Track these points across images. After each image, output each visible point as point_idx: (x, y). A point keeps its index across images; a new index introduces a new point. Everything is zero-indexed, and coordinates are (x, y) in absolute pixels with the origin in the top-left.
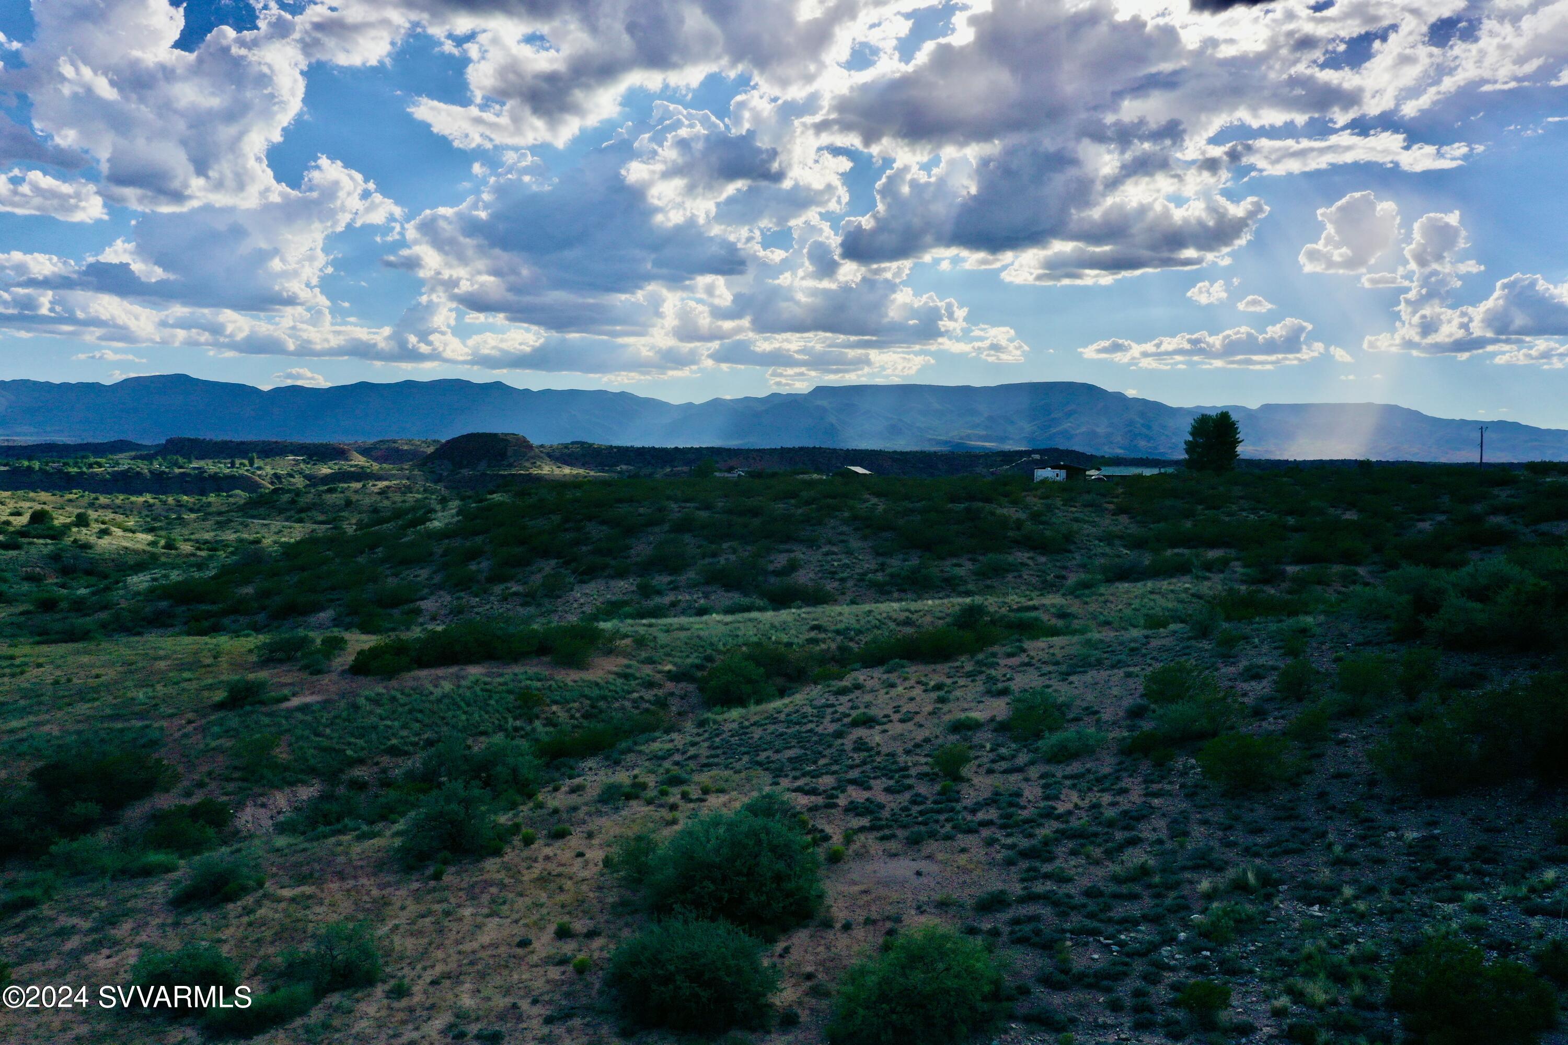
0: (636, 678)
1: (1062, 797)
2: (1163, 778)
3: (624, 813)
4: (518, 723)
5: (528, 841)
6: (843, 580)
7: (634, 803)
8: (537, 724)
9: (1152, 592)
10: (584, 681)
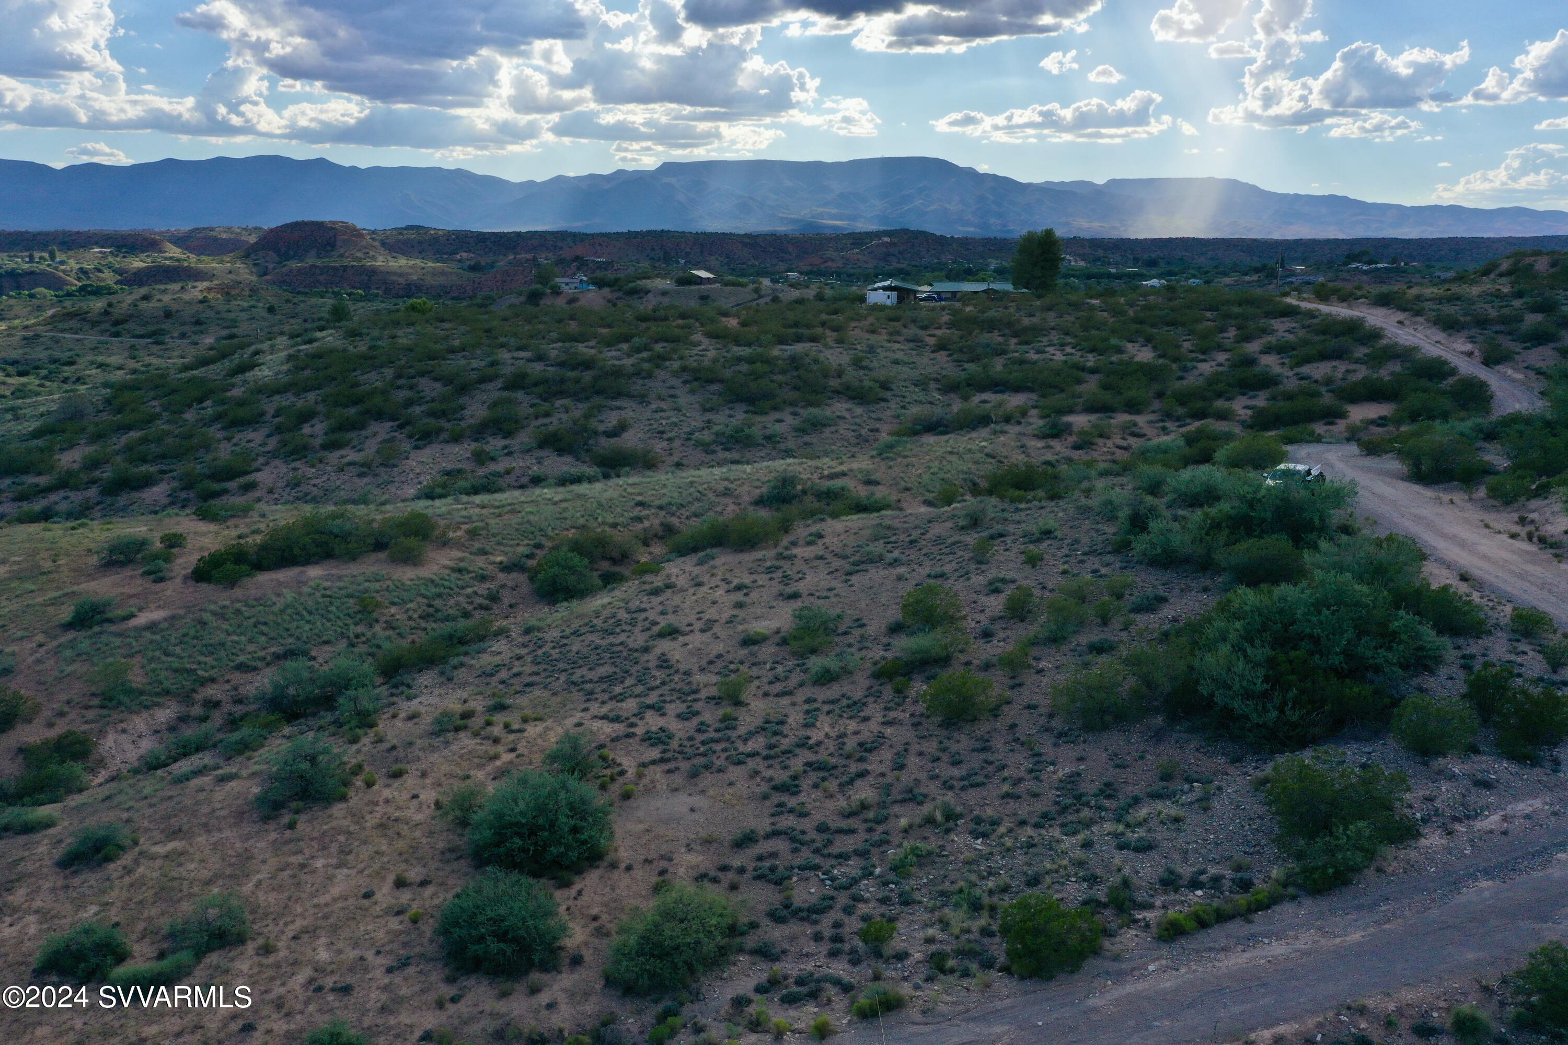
0: (469, 572)
1: (818, 724)
2: (899, 705)
3: (454, 748)
4: (360, 629)
5: (369, 784)
6: (669, 439)
7: (462, 734)
8: (377, 628)
9: (951, 453)
10: (419, 578)
